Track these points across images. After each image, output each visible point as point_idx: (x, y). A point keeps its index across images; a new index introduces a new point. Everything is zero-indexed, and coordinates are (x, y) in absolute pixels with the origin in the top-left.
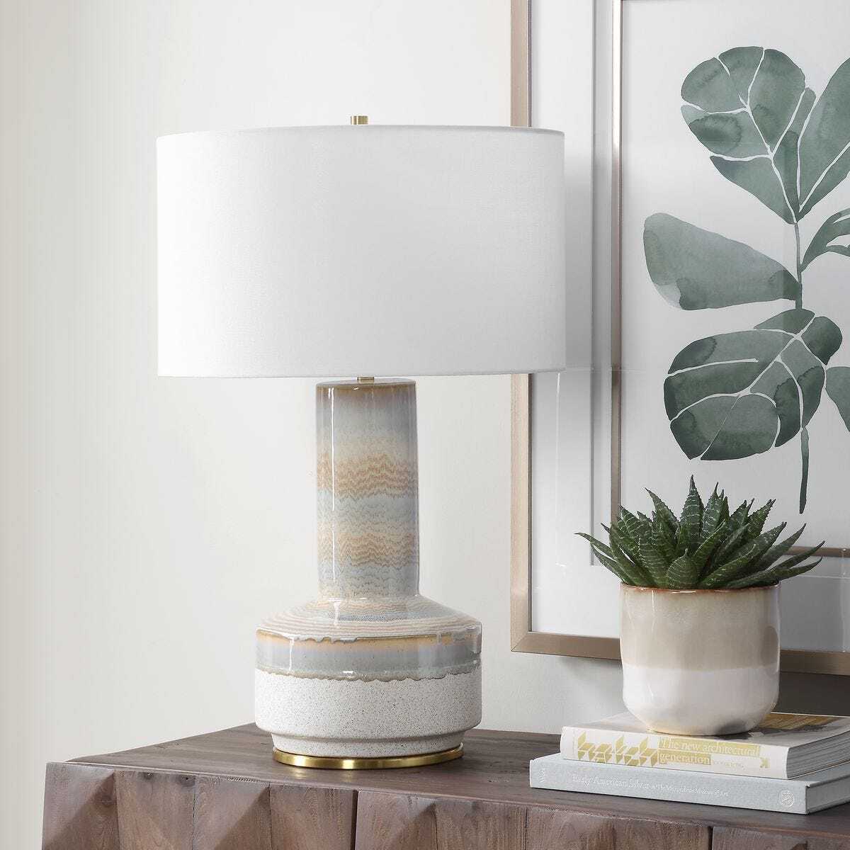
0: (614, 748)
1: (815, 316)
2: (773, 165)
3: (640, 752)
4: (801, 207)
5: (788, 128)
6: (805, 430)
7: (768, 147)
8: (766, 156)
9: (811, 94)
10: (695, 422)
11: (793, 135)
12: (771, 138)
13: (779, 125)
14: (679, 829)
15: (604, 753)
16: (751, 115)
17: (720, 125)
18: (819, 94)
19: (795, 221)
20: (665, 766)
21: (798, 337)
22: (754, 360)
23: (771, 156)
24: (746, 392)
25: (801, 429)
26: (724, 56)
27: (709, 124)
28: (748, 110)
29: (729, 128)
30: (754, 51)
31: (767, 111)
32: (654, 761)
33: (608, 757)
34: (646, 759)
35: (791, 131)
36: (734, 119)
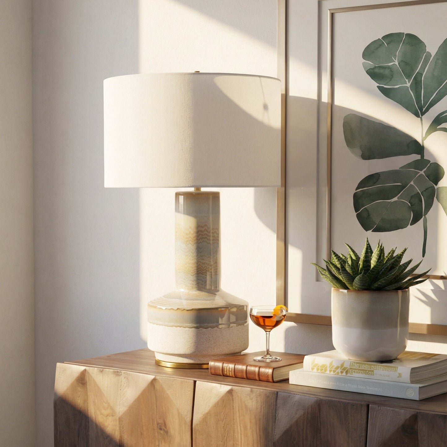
0: (328, 366)
1: (431, 162)
2: (409, 89)
3: (341, 369)
4: (424, 109)
5: (417, 71)
6: (425, 218)
7: (407, 80)
8: (406, 85)
9: (429, 55)
10: (368, 213)
11: (420, 74)
12: (408, 76)
13: (413, 69)
14: (353, 405)
15: (324, 368)
16: (398, 65)
17: (381, 71)
18: (433, 54)
19: (421, 116)
20: (352, 376)
21: (422, 172)
22: (399, 184)
23: (408, 85)
24: (395, 199)
25: (423, 217)
26: (384, 37)
27: (377, 70)
28: (397, 63)
29: (387, 72)
30: (400, 35)
31: (407, 64)
32: (347, 372)
33: (326, 370)
34: (343, 372)
35: (419, 73)
36: (389, 68)
